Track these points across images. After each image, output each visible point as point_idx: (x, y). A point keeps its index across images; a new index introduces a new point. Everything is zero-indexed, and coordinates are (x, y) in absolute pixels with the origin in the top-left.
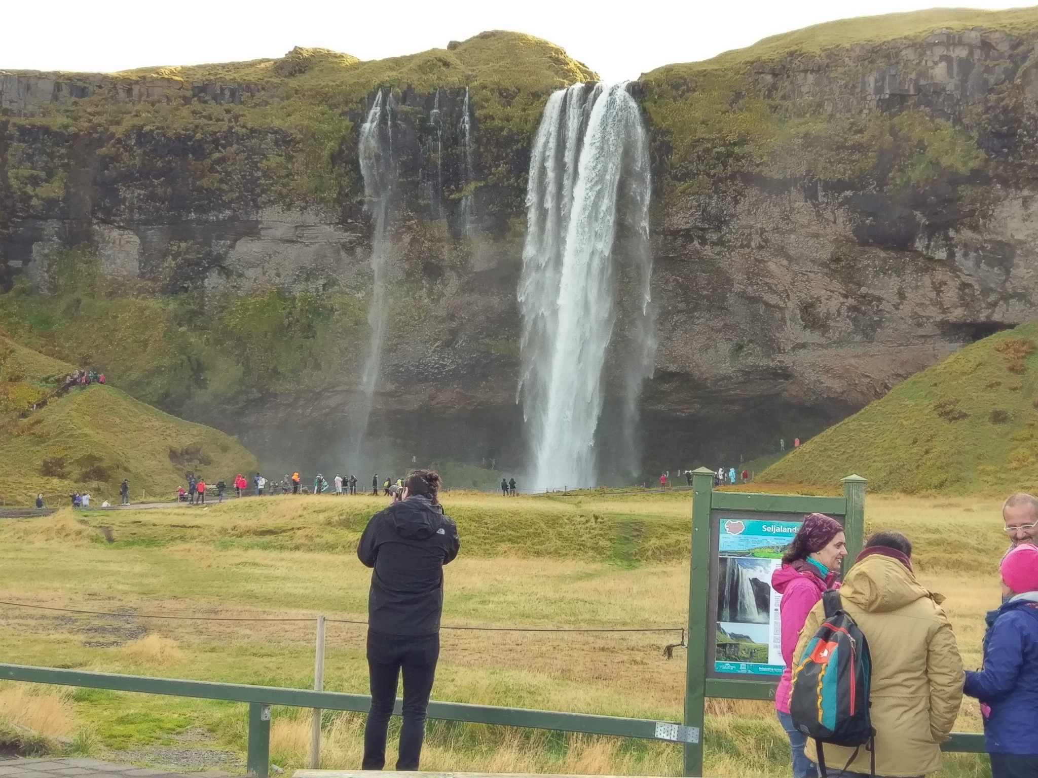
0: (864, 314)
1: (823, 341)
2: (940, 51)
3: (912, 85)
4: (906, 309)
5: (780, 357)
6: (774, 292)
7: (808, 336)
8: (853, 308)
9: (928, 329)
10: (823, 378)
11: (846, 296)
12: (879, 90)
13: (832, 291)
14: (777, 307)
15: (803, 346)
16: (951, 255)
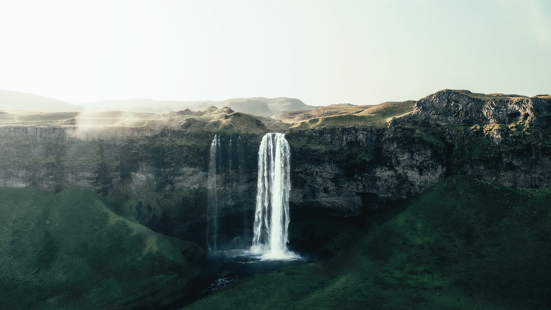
0: (339, 190)
1: (328, 196)
2: (360, 132)
3: (354, 139)
4: (349, 189)
5: (317, 199)
6: (318, 185)
7: (324, 195)
8: (336, 189)
9: (353, 193)
10: (327, 204)
11: (335, 186)
12: (347, 140)
13: (332, 185)
14: (318, 188)
15: (323, 197)
16: (362, 179)
